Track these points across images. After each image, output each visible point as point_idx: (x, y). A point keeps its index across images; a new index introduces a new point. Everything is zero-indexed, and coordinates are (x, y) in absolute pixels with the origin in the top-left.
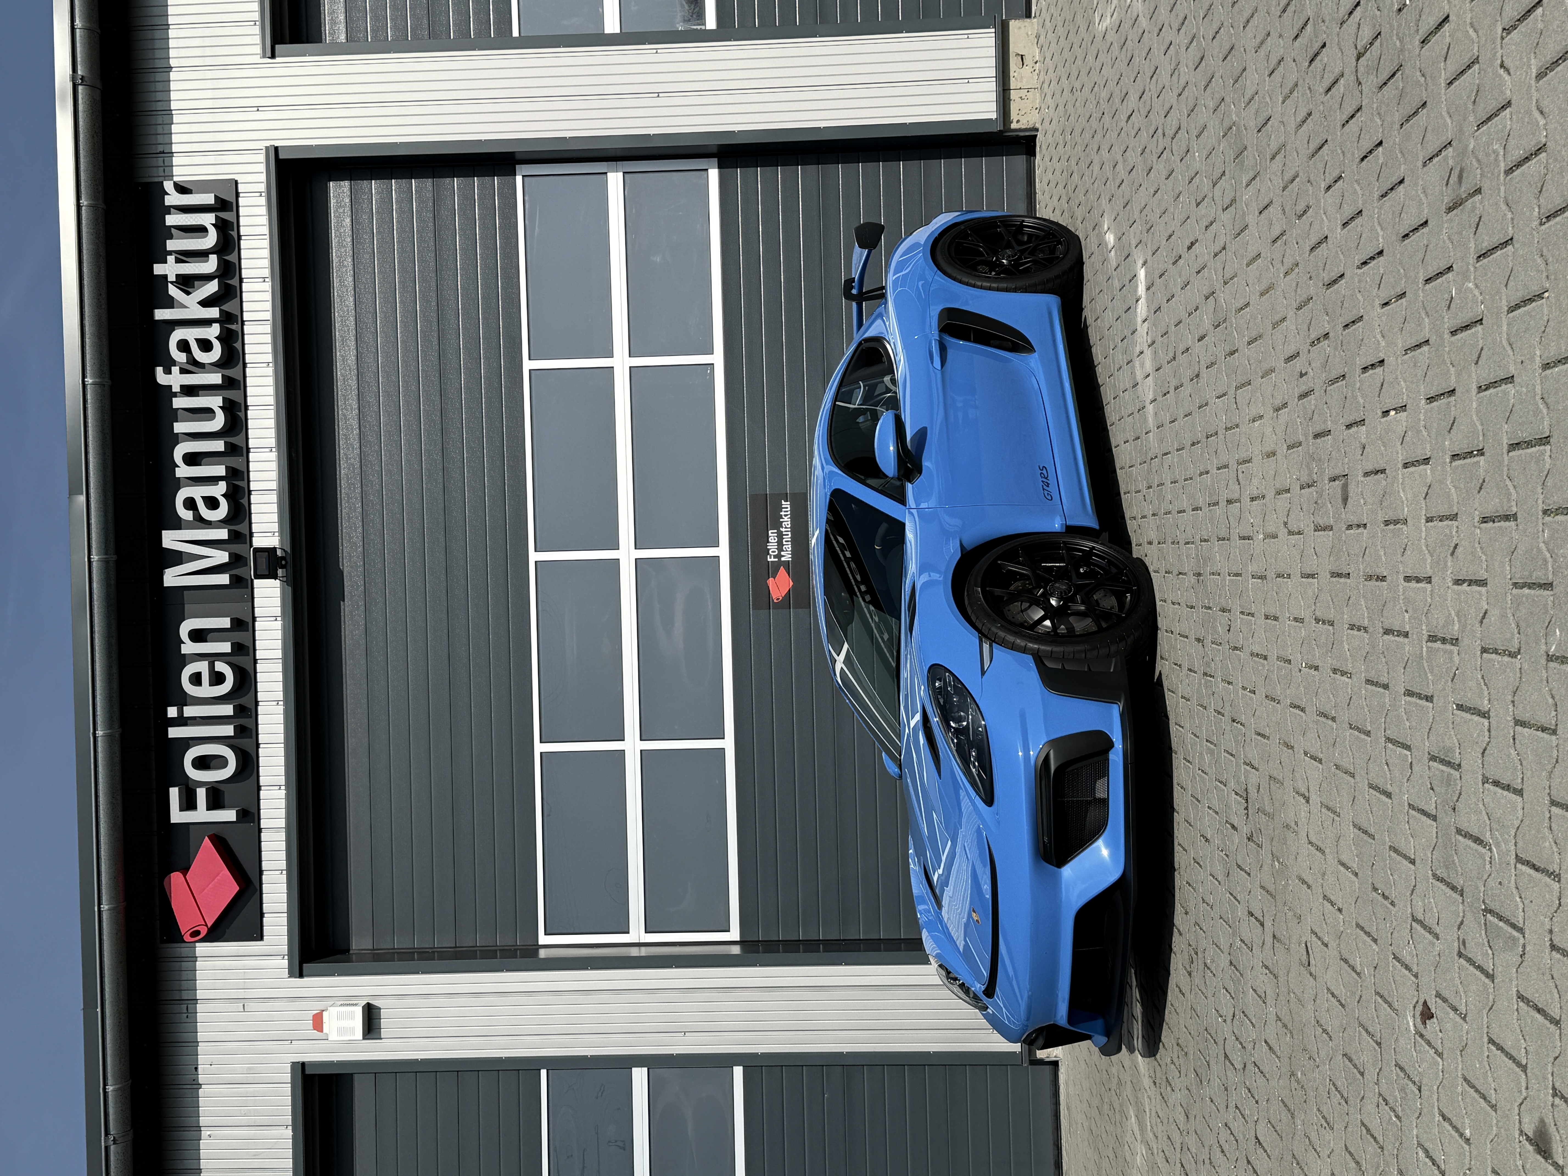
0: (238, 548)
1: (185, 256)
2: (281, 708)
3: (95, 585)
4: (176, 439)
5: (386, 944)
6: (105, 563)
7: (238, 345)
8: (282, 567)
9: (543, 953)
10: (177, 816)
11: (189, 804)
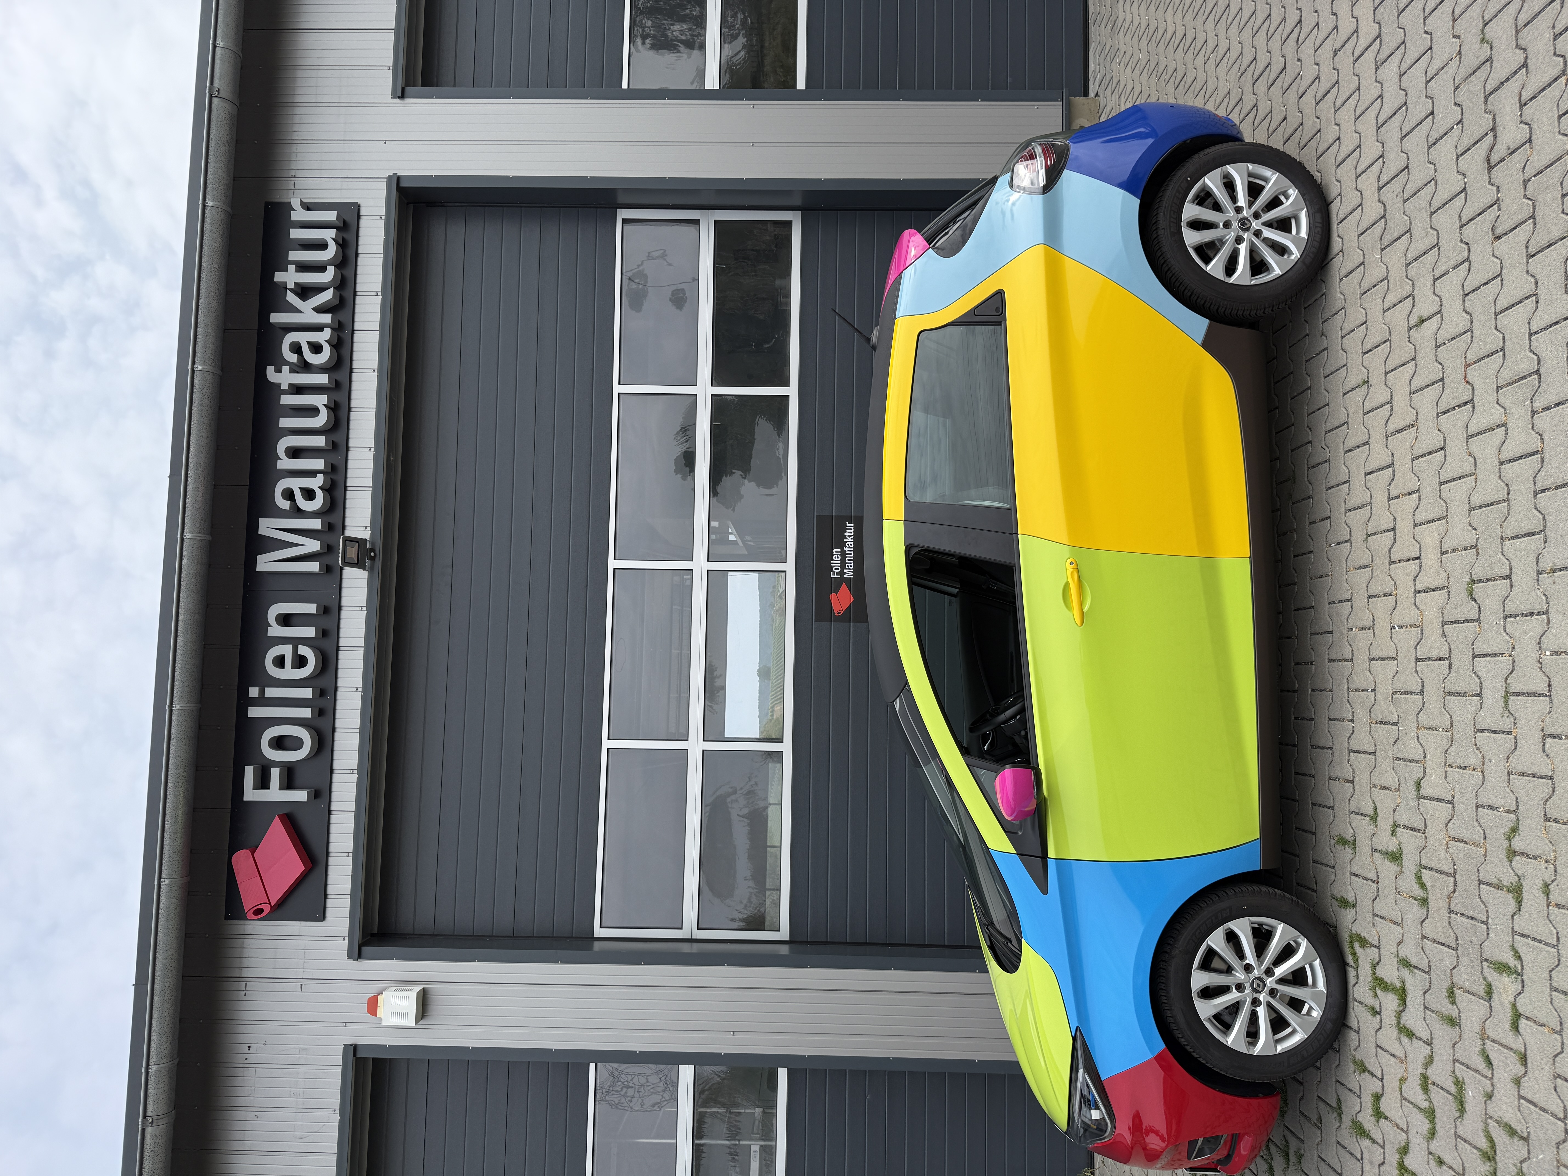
0: (330, 537)
2: (359, 696)
3: (185, 562)
4: (280, 434)
6: (199, 542)
7: (347, 350)
8: (373, 559)
9: (597, 945)
10: (250, 794)
11: (263, 783)
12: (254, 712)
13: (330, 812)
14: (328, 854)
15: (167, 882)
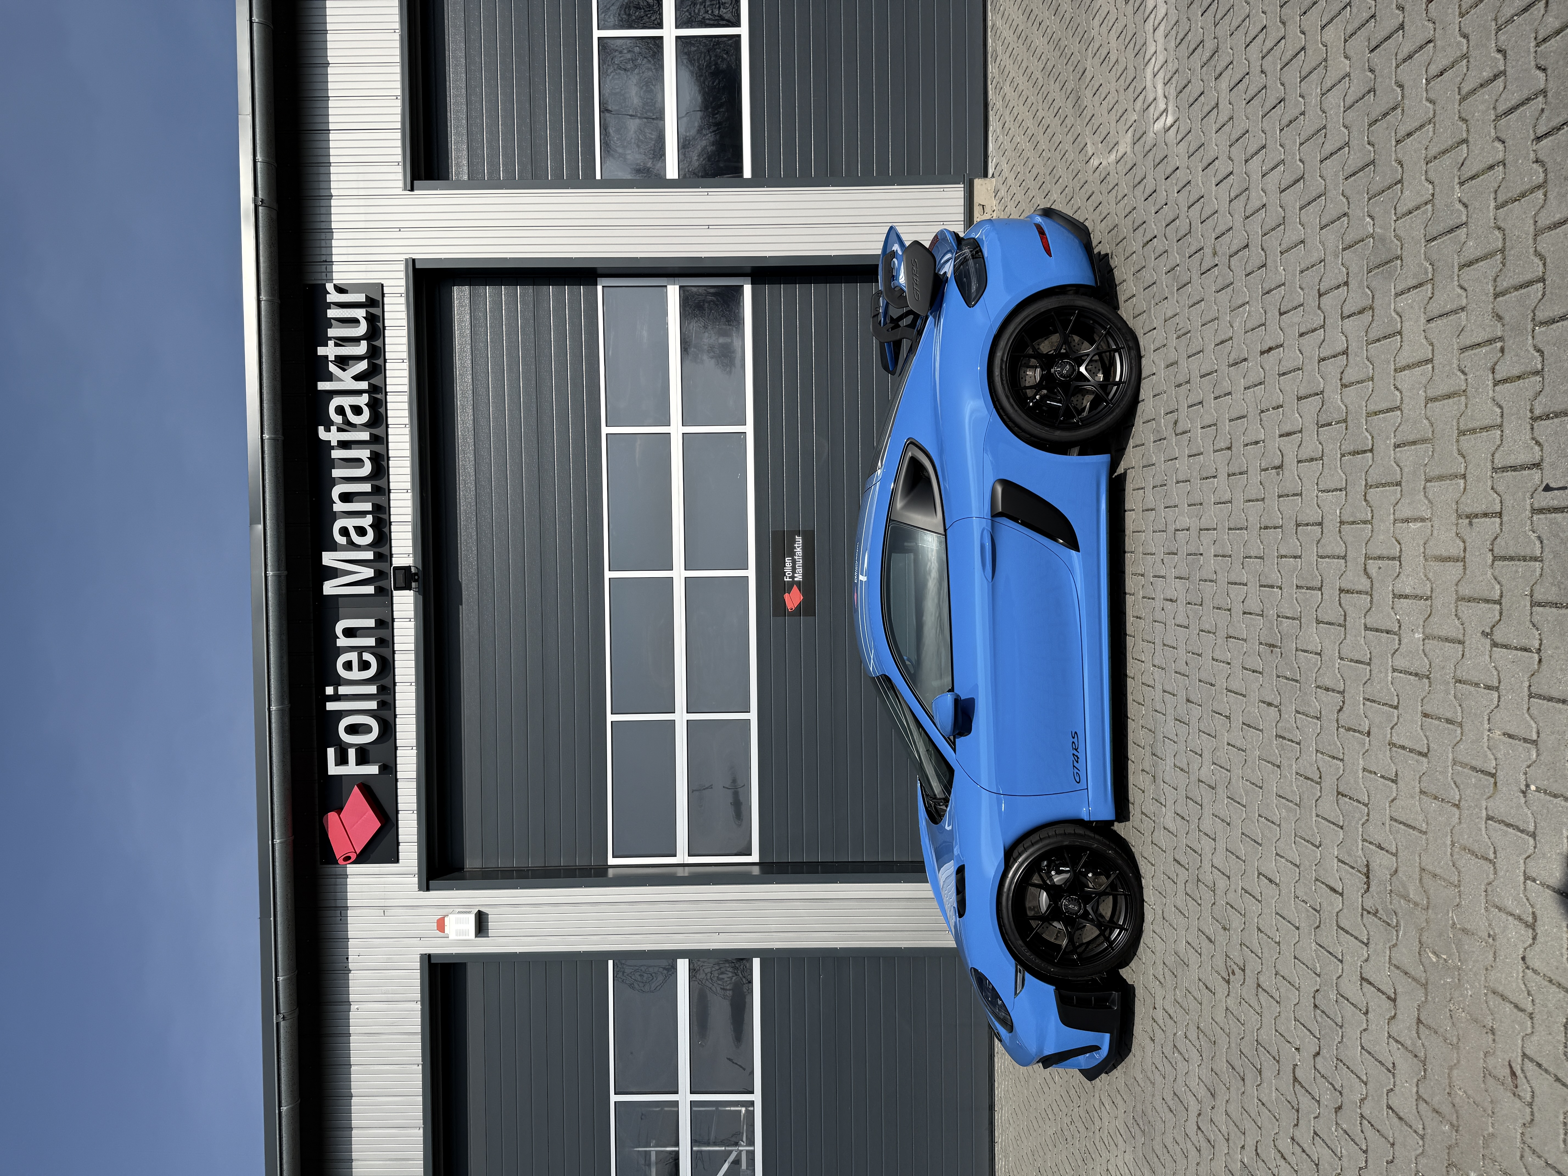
0: (381, 566)
1: (342, 341)
2: (413, 688)
3: (270, 594)
4: (333, 482)
5: (492, 864)
6: (278, 577)
7: (382, 410)
8: (415, 581)
9: (611, 872)
10: (333, 770)
11: (342, 760)
12: (331, 706)
13: (397, 780)
14: (397, 812)
15: (278, 841)
